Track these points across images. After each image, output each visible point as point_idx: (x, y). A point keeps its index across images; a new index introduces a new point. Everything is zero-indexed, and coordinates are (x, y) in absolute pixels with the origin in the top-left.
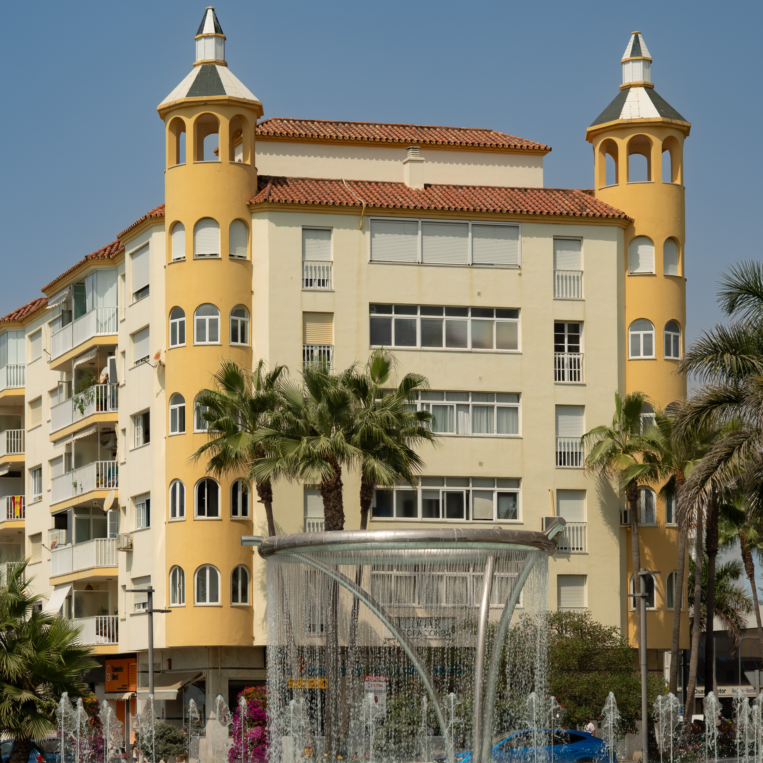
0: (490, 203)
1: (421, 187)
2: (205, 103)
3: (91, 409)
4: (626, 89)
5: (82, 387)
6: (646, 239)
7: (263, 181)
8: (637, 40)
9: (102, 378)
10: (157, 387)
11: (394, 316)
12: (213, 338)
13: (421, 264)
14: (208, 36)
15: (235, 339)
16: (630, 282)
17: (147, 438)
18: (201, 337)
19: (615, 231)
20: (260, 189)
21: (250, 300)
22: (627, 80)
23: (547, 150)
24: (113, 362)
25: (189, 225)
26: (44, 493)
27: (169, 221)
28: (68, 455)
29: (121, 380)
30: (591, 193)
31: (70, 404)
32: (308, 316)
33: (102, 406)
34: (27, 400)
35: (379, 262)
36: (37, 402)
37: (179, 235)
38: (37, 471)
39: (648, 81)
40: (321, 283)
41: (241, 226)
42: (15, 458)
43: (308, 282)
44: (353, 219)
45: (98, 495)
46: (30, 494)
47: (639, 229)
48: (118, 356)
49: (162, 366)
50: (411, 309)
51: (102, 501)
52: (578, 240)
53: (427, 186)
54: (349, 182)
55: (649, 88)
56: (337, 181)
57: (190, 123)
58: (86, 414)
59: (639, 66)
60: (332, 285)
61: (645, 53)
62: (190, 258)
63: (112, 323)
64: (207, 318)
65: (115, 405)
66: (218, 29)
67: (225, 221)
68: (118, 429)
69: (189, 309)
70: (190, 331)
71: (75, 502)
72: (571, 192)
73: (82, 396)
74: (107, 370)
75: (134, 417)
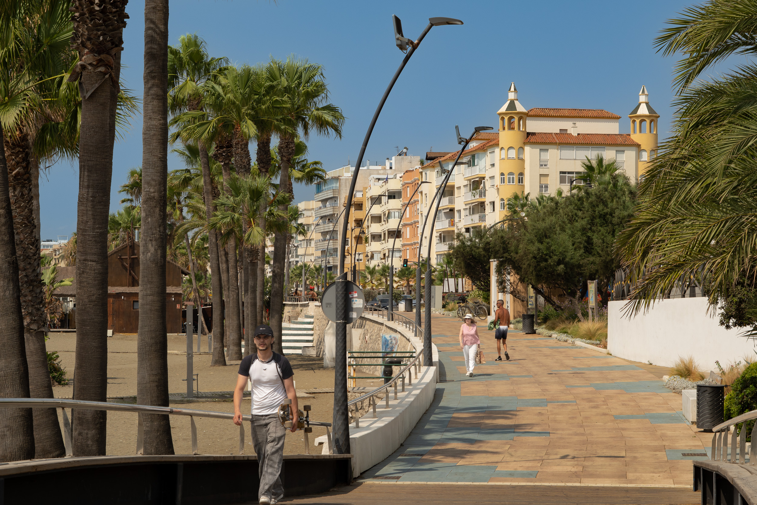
0: (597, 140)
1: (577, 135)
2: (511, 113)
3: (477, 196)
4: (640, 104)
5: (475, 189)
6: (644, 150)
7: (528, 134)
8: (644, 89)
9: (481, 188)
10: (497, 195)
11: (567, 175)
12: (513, 182)
13: (575, 159)
14: (512, 92)
15: (519, 182)
16: (640, 164)
17: (494, 210)
18: (509, 182)
19: (634, 148)
20: (527, 137)
21: (524, 171)
22: (641, 101)
23: (620, 118)
24: (484, 182)
25: (506, 148)
26: (461, 219)
27: (500, 146)
28: (470, 208)
29: (487, 188)
30: (629, 135)
31: (470, 193)
32: (541, 175)
33: (480, 196)
34: (456, 187)
35: (563, 159)
36: (459, 188)
37: (503, 151)
38: (459, 211)
39: (647, 101)
40: (546, 165)
41: (521, 149)
42: (451, 206)
43: (541, 165)
44: (555, 146)
45: (479, 224)
46: (457, 219)
47: (643, 147)
48: (485, 180)
49: (498, 189)
50: (572, 173)
51: (481, 226)
52: (624, 151)
53: (578, 134)
54: (555, 134)
55: (647, 104)
56: (551, 133)
57: (506, 119)
58: (476, 198)
59: (644, 97)
60: (548, 166)
61: (646, 92)
62: (506, 159)
63: (484, 170)
64: (511, 176)
65: (485, 196)
66: (515, 89)
67: (517, 148)
68: (486, 203)
69: (506, 173)
70: (506, 180)
71: (472, 225)
72: (623, 135)
73: (474, 192)
74: (482, 185)
75: (490, 202)
